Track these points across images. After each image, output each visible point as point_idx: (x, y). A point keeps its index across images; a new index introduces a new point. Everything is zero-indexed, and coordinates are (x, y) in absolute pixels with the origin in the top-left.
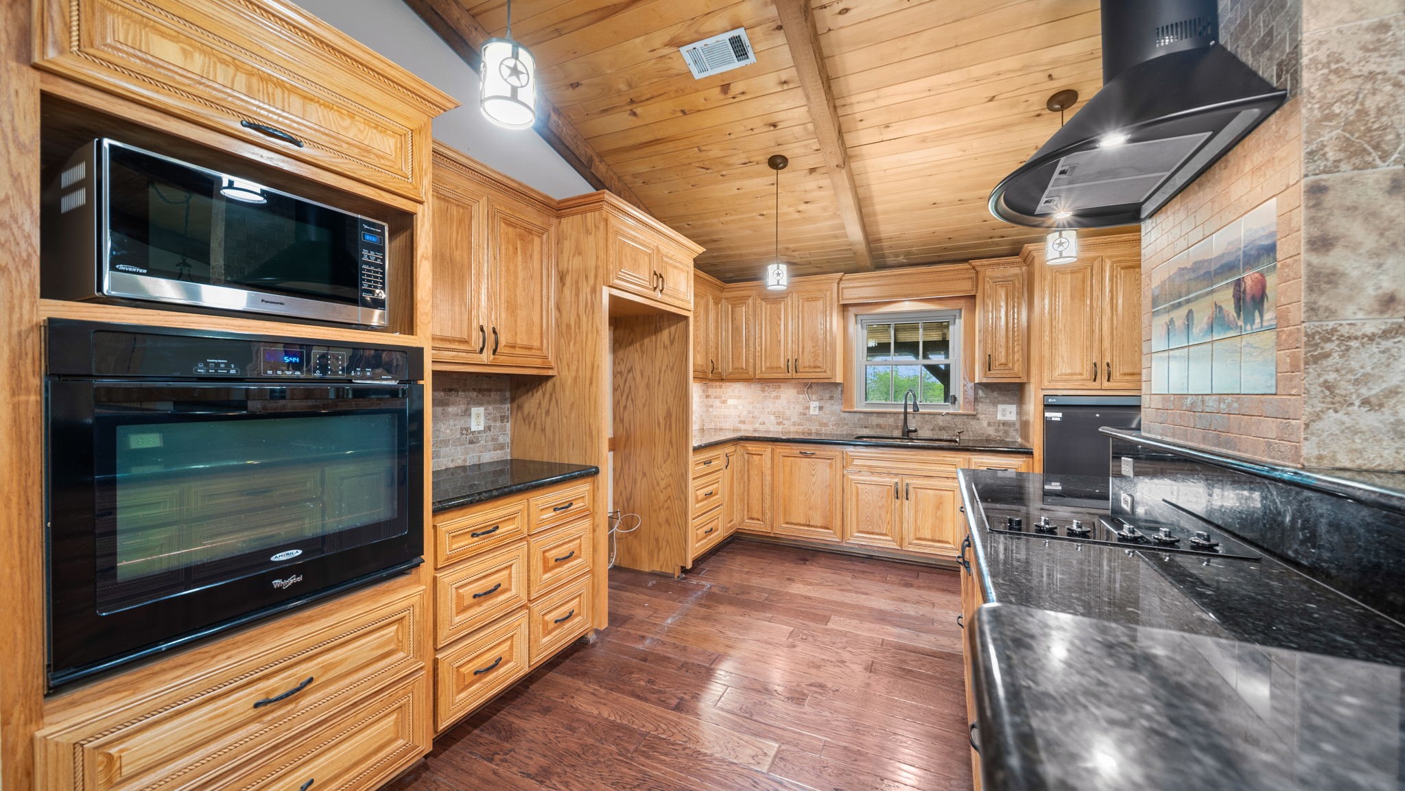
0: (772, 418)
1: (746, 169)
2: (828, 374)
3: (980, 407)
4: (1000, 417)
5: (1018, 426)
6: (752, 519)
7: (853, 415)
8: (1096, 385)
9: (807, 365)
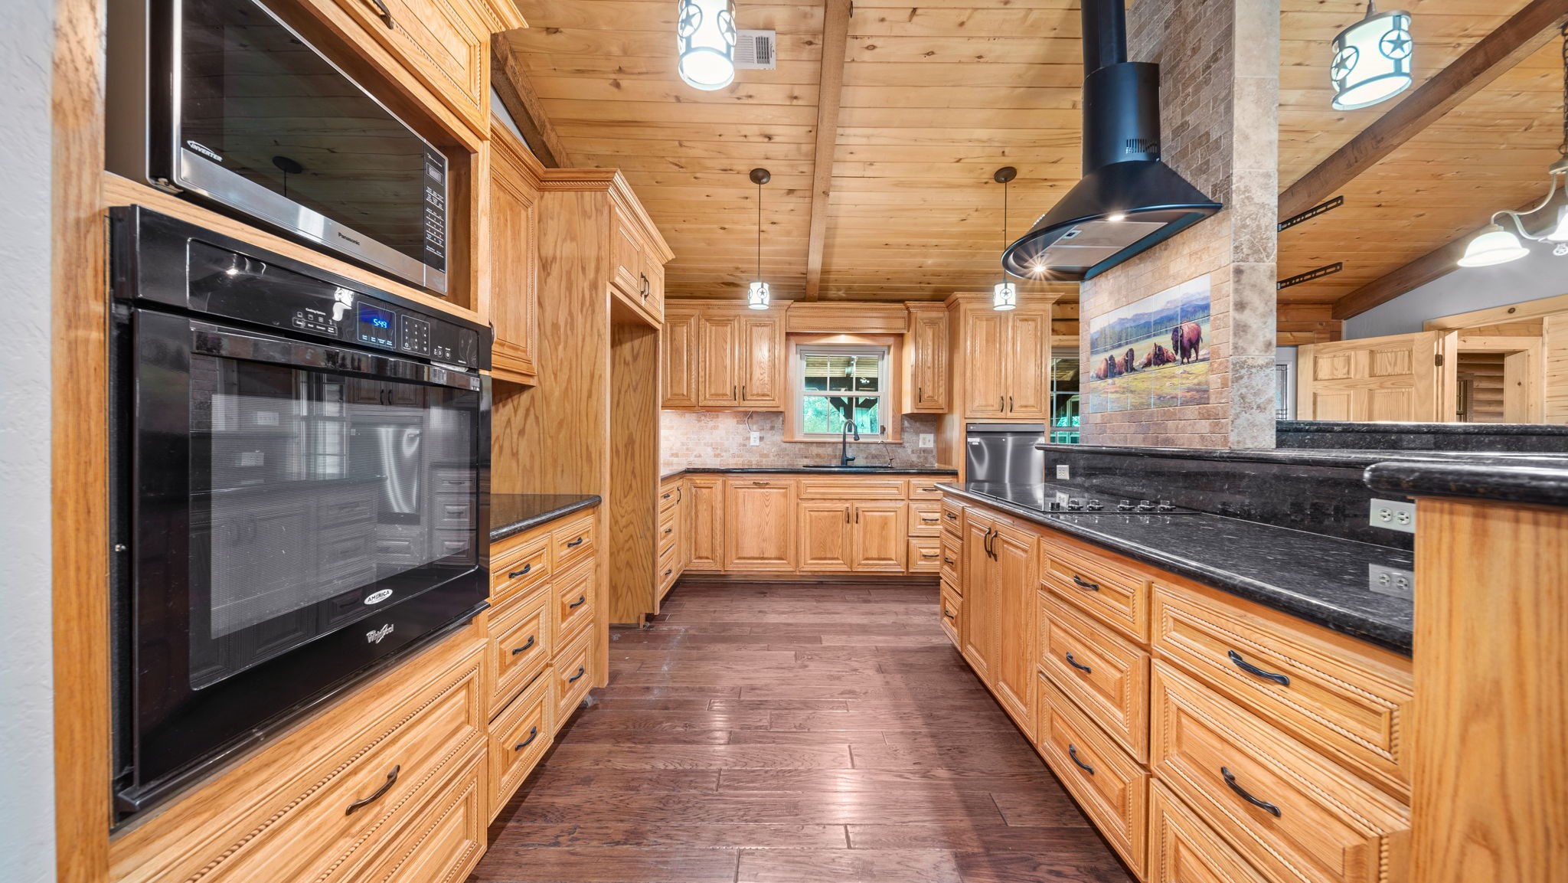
0: (709, 450)
1: (725, 176)
2: (780, 402)
3: (906, 436)
4: (921, 445)
5: (935, 453)
6: (701, 558)
7: (794, 445)
8: (1002, 415)
9: (755, 392)
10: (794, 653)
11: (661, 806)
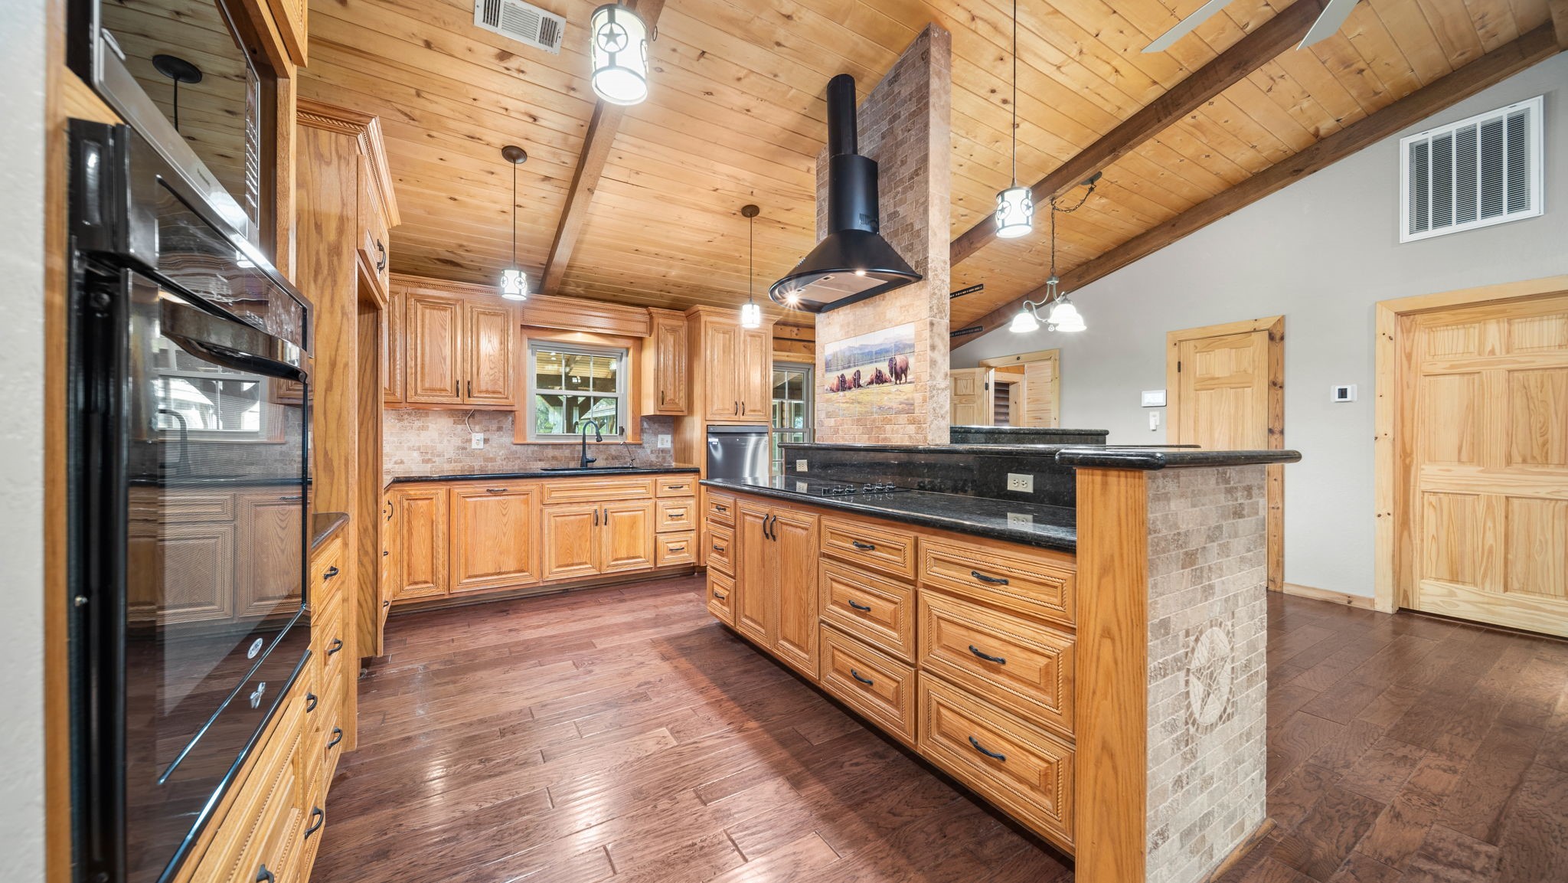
0: (415, 454)
1: (469, 143)
2: (511, 401)
3: (645, 437)
4: (659, 446)
5: (672, 452)
6: (416, 583)
7: (526, 447)
8: (736, 418)
9: (483, 388)
10: (571, 662)
11: (497, 843)
